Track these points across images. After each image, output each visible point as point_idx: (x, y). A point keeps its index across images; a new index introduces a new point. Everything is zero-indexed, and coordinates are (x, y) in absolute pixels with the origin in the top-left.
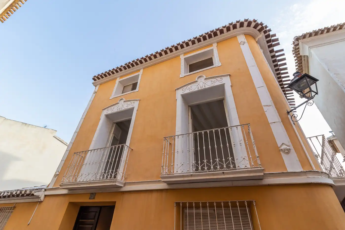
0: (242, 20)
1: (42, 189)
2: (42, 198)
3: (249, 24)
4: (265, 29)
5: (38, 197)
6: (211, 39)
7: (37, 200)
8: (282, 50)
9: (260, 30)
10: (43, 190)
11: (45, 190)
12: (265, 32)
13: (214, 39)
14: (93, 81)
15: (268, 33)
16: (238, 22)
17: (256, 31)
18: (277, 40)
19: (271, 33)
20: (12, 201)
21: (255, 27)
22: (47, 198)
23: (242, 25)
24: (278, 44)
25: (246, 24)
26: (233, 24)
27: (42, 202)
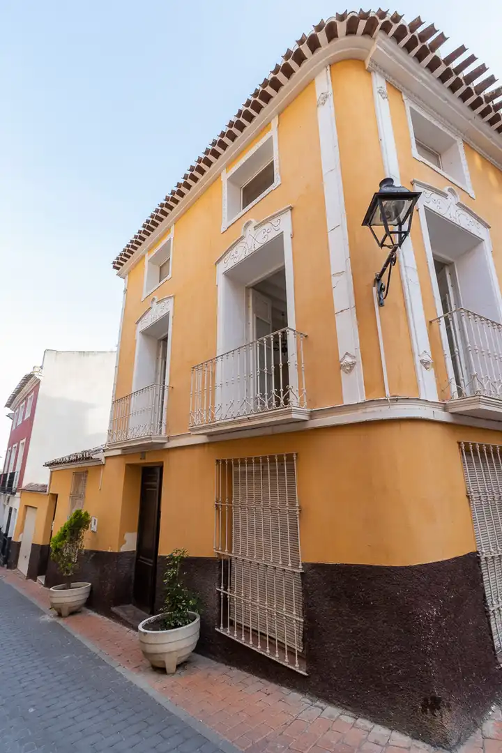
0: (309, 31)
1: (99, 450)
2: (103, 461)
3: (331, 32)
4: (382, 21)
5: (98, 460)
6: (263, 111)
7: (98, 463)
8: (462, 50)
9: (369, 32)
10: (102, 451)
11: (104, 451)
12: (386, 28)
13: (268, 109)
14: (116, 271)
15: (395, 27)
16: (301, 42)
17: (358, 39)
18: (431, 30)
19: (406, 21)
20: (83, 465)
21: (351, 30)
22: (108, 460)
23: (313, 43)
24: (442, 39)
25: (322, 36)
26: (294, 51)
27: (104, 465)
